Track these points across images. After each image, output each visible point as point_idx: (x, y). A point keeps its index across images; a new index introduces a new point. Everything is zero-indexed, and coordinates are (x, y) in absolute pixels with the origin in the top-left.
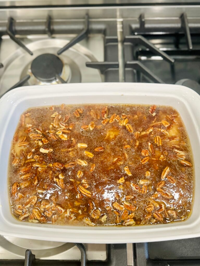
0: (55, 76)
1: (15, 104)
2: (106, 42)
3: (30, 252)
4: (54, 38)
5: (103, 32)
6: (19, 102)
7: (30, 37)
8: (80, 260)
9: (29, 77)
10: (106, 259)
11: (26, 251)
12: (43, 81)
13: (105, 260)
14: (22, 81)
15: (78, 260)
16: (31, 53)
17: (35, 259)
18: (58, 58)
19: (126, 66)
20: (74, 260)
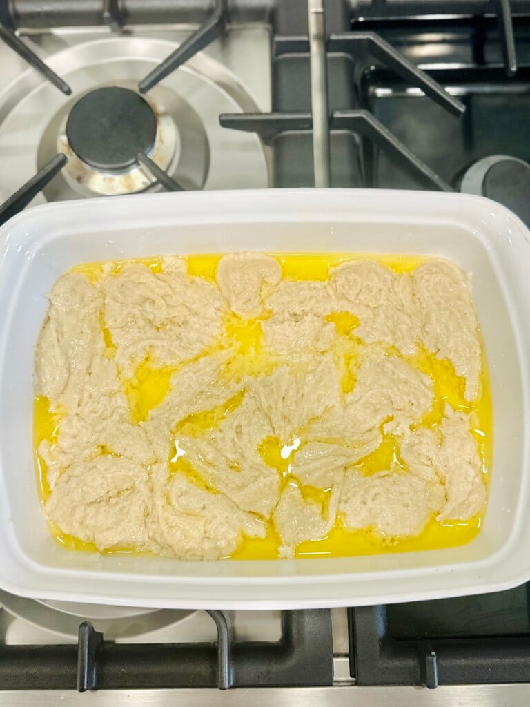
0: (134, 155)
1: (28, 252)
2: (278, 50)
3: (89, 628)
4: (127, 33)
5: (270, 17)
6: (38, 245)
7: (59, 32)
8: (215, 643)
9: (63, 162)
10: (281, 640)
11: (81, 626)
12: (102, 170)
13: (278, 643)
14: (44, 173)
15: (210, 643)
16: (66, 89)
17: (103, 642)
18: (143, 101)
19: (331, 123)
20: (200, 643)
